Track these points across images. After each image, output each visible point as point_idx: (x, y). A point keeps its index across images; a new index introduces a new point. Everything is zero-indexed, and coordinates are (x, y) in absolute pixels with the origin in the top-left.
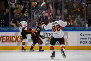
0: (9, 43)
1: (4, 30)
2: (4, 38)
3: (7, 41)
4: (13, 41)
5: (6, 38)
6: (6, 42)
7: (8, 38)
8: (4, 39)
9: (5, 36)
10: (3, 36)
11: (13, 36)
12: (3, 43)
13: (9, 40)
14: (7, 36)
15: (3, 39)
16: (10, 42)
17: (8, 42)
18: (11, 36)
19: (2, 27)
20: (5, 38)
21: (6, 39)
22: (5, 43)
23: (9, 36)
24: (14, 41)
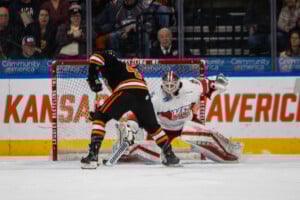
0: (270, 123)
1: (249, 67)
2: (249, 102)
3: (262, 113)
4: (287, 115)
5: (259, 102)
6: (258, 119)
7: (264, 102)
8: (250, 108)
9: (252, 96)
10: (246, 97)
11: (286, 97)
12: (244, 123)
13: (270, 113)
14: (261, 97)
15: (245, 107)
16: (274, 119)
17: (266, 119)
18: (277, 96)
19: (242, 56)
20: (252, 102)
21: (259, 108)
22: (253, 123)
23: (268, 97)
24: (292, 116)
